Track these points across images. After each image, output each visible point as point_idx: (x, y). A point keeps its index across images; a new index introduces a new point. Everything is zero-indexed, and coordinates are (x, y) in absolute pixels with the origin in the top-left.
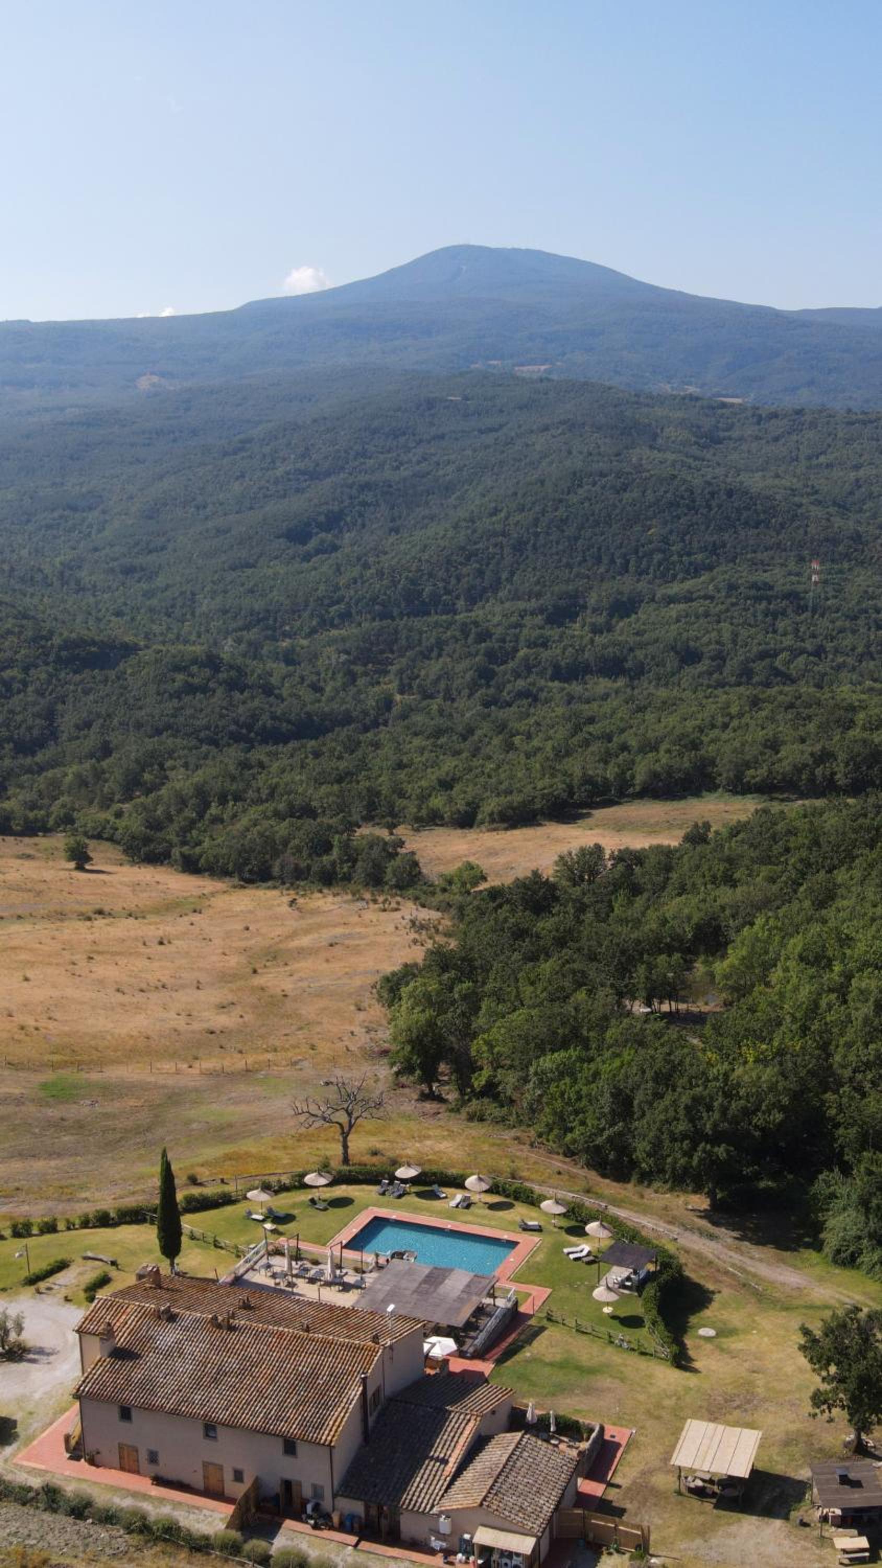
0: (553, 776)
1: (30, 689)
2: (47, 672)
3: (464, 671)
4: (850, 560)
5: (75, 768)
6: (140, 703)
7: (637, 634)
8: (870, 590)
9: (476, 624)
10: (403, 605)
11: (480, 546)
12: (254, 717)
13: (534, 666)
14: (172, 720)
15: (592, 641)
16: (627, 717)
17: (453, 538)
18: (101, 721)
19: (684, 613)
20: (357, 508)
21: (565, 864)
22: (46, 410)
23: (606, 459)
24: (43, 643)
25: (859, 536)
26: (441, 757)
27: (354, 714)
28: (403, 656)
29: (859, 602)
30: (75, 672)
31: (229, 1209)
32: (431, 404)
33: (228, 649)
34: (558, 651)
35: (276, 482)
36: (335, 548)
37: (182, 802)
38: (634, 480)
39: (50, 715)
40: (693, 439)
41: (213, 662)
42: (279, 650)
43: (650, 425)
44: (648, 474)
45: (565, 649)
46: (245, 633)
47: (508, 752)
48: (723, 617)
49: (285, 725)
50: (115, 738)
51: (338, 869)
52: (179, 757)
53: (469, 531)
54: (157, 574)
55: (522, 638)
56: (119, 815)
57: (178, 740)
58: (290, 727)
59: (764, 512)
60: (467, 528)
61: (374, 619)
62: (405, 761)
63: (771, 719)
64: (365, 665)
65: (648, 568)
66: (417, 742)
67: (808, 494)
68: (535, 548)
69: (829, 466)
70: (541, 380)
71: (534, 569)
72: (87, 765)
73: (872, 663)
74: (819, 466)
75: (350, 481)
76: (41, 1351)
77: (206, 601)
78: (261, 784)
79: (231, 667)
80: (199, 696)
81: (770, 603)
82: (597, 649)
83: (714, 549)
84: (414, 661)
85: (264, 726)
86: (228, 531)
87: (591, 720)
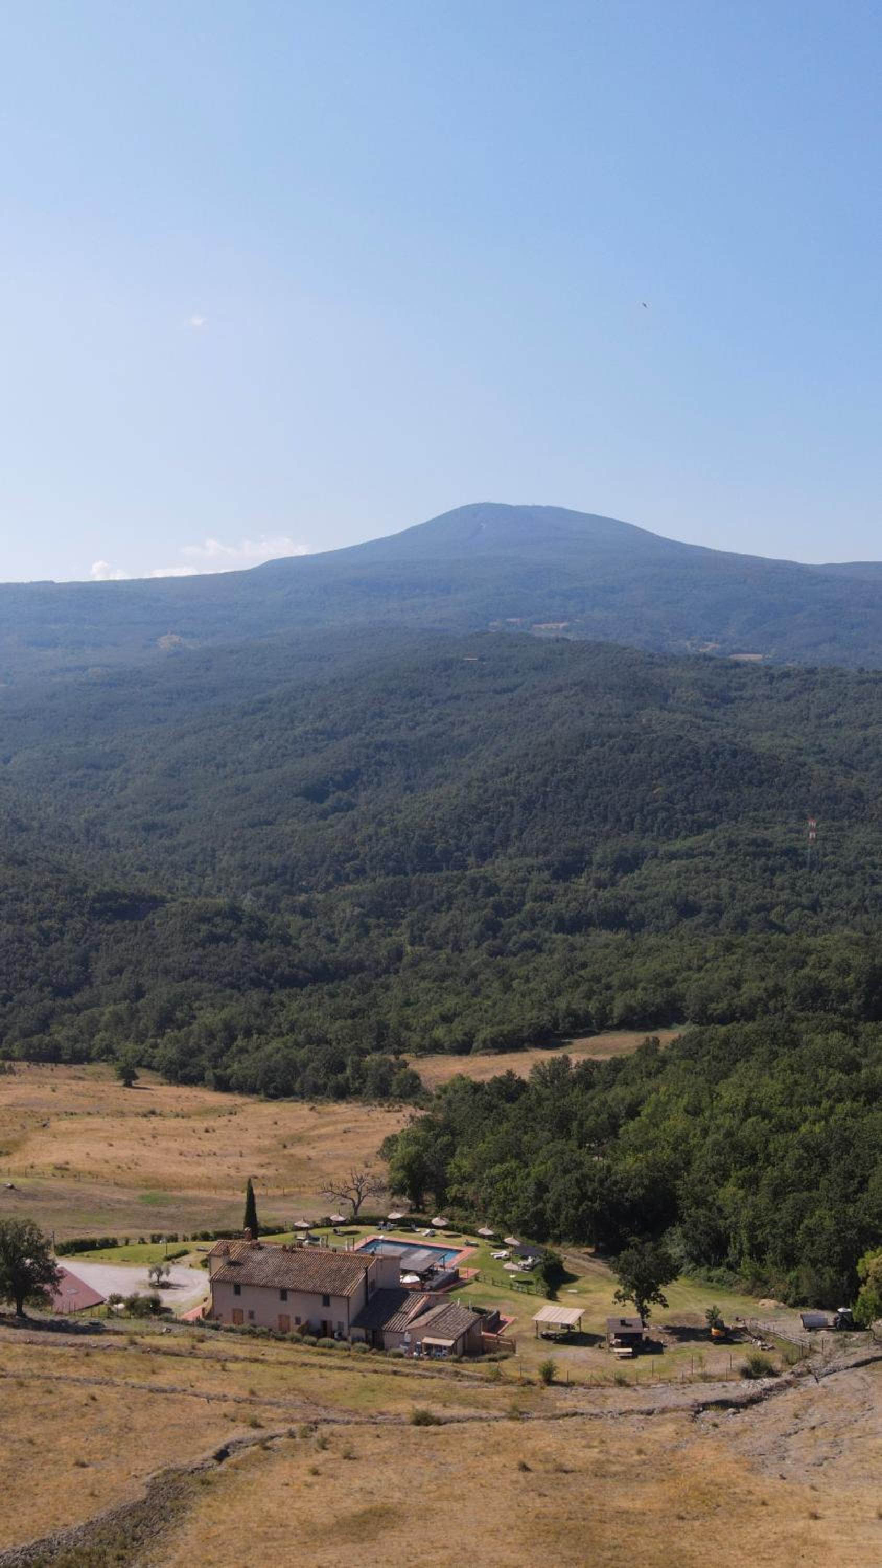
0: (540, 1010)
1: (67, 937)
2: (82, 922)
3: (472, 922)
4: (850, 818)
5: (111, 1008)
6: (166, 952)
7: (639, 888)
8: (868, 846)
9: (485, 879)
10: (416, 861)
11: (491, 804)
12: (274, 965)
13: (540, 919)
14: (197, 967)
15: (595, 896)
16: (615, 961)
17: (465, 797)
18: (131, 968)
19: (684, 869)
20: (374, 767)
21: (539, 1072)
22: (69, 670)
23: (616, 720)
24: (78, 895)
25: (861, 795)
26: (445, 996)
27: (367, 963)
28: (414, 910)
29: (856, 859)
30: (108, 922)
31: (282, 1236)
32: (448, 665)
33: (247, 902)
34: (563, 905)
35: (295, 742)
36: (351, 806)
37: (212, 1036)
38: (641, 741)
39: (85, 962)
40: (704, 699)
41: (234, 914)
42: (297, 904)
43: (661, 686)
44: (655, 736)
45: (569, 902)
46: (263, 887)
47: (506, 993)
48: (722, 872)
49: (301, 972)
50: (147, 982)
51: (351, 1086)
52: (206, 999)
53: (481, 791)
54: (178, 831)
55: (529, 893)
56: (155, 1046)
57: (204, 984)
58: (307, 974)
59: (768, 772)
60: (479, 787)
61: (388, 874)
62: (412, 1000)
63: (742, 962)
64: (378, 918)
65: (652, 826)
66: (424, 984)
67: (815, 753)
68: (544, 807)
69: (838, 725)
70: (557, 640)
71: (543, 826)
72: (123, 1006)
73: (865, 917)
74: (829, 725)
75: (367, 741)
76: (179, 1285)
77: (226, 857)
78: (282, 1020)
79: (252, 918)
80: (222, 945)
81: (768, 859)
82: (600, 903)
83: (717, 808)
84: (425, 914)
85: (282, 973)
86: (248, 789)
87: (584, 965)
